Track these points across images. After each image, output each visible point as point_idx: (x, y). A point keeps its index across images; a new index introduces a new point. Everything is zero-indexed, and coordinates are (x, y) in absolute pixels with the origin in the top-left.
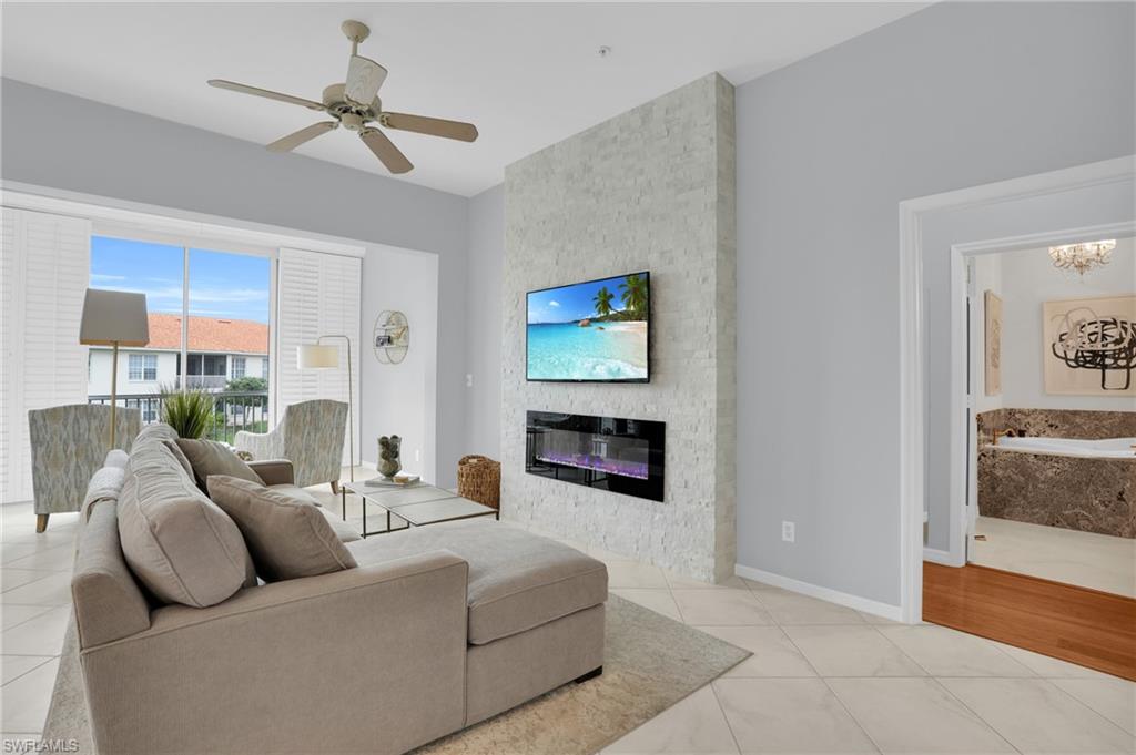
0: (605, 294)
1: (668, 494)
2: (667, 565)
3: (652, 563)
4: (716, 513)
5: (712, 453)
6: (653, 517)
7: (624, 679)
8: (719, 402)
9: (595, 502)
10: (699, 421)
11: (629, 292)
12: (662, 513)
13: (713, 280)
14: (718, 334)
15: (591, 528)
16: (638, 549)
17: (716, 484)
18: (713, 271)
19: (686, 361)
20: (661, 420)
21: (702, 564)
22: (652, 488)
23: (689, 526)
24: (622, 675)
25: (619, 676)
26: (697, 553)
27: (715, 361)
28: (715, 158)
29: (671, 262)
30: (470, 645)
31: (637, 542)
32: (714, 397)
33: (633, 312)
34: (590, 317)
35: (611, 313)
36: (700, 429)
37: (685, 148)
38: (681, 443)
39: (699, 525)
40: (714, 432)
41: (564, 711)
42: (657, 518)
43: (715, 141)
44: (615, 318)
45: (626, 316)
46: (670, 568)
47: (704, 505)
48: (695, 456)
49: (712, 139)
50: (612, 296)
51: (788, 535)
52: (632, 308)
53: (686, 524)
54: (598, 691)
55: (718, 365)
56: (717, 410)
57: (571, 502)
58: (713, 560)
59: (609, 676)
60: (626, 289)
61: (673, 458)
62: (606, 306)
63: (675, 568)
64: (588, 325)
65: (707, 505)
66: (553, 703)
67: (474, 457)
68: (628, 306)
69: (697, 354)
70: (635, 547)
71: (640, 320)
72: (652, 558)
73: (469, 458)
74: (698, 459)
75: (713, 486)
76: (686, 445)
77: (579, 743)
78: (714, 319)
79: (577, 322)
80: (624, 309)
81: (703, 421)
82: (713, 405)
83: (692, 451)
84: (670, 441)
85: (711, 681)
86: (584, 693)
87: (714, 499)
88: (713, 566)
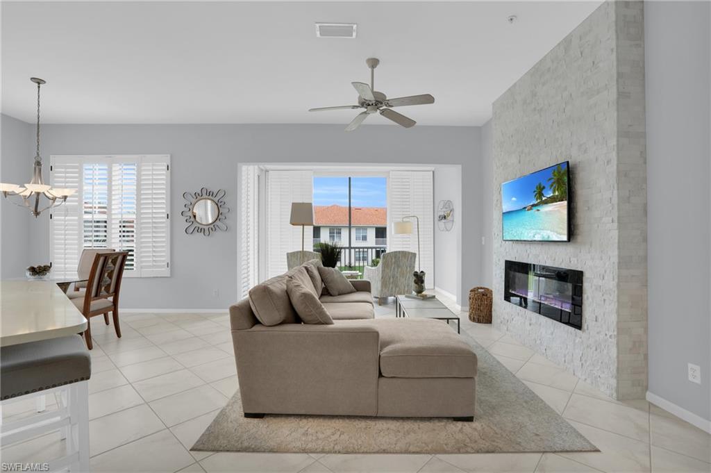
0: (540, 187)
1: (585, 326)
2: (583, 377)
3: (574, 374)
4: (618, 344)
5: (614, 297)
6: (574, 341)
7: (483, 429)
8: (620, 257)
9: (540, 324)
10: (605, 272)
11: (554, 183)
12: (581, 338)
13: (614, 162)
14: (618, 205)
15: (538, 342)
16: (565, 361)
17: (618, 323)
18: (614, 155)
19: (596, 225)
20: (580, 270)
21: (607, 382)
22: (574, 319)
23: (599, 351)
24: (484, 426)
25: (482, 426)
26: (604, 372)
27: (616, 224)
28: (615, 64)
29: (585, 151)
30: (380, 375)
31: (565, 356)
32: (616, 253)
33: (557, 196)
34: (531, 204)
35: (544, 199)
36: (606, 278)
37: (594, 63)
38: (593, 287)
39: (605, 352)
40: (616, 280)
41: (434, 430)
42: (577, 341)
43: (615, 50)
44: (546, 202)
45: (553, 200)
46: (586, 379)
47: (608, 336)
48: (603, 298)
49: (612, 50)
50: (544, 188)
51: (695, 377)
52: (557, 193)
53: (596, 350)
54: (462, 428)
55: (619, 228)
56: (619, 263)
57: (527, 323)
58: (615, 381)
59: (475, 424)
60: (553, 181)
61: (588, 298)
62: (540, 195)
63: (589, 381)
64: (531, 209)
65: (611, 336)
66: (432, 424)
67: (481, 288)
68: (554, 192)
69: (604, 219)
70: (563, 359)
71: (562, 200)
72: (574, 371)
73: (478, 288)
74: (604, 300)
75: (615, 323)
76: (596, 289)
77: (428, 446)
78: (615, 192)
79: (525, 208)
80: (552, 195)
81: (608, 272)
82: (615, 259)
83: (601, 294)
84: (587, 285)
85: (544, 452)
86: (453, 426)
87: (615, 333)
88: (615, 385)
